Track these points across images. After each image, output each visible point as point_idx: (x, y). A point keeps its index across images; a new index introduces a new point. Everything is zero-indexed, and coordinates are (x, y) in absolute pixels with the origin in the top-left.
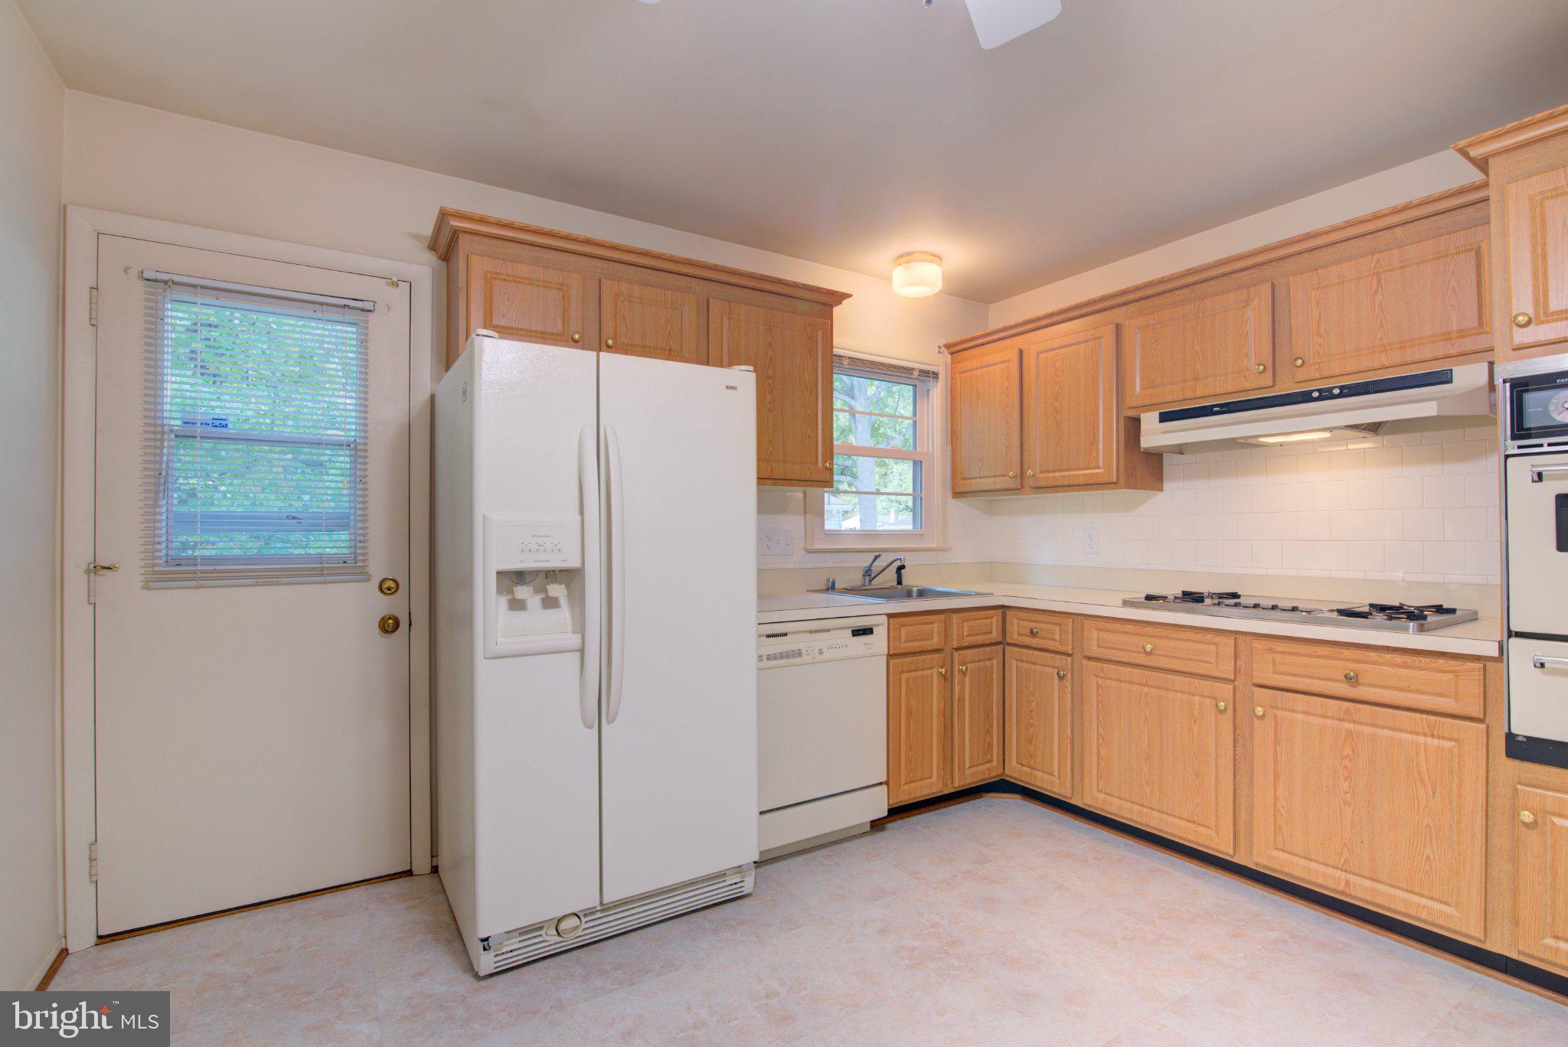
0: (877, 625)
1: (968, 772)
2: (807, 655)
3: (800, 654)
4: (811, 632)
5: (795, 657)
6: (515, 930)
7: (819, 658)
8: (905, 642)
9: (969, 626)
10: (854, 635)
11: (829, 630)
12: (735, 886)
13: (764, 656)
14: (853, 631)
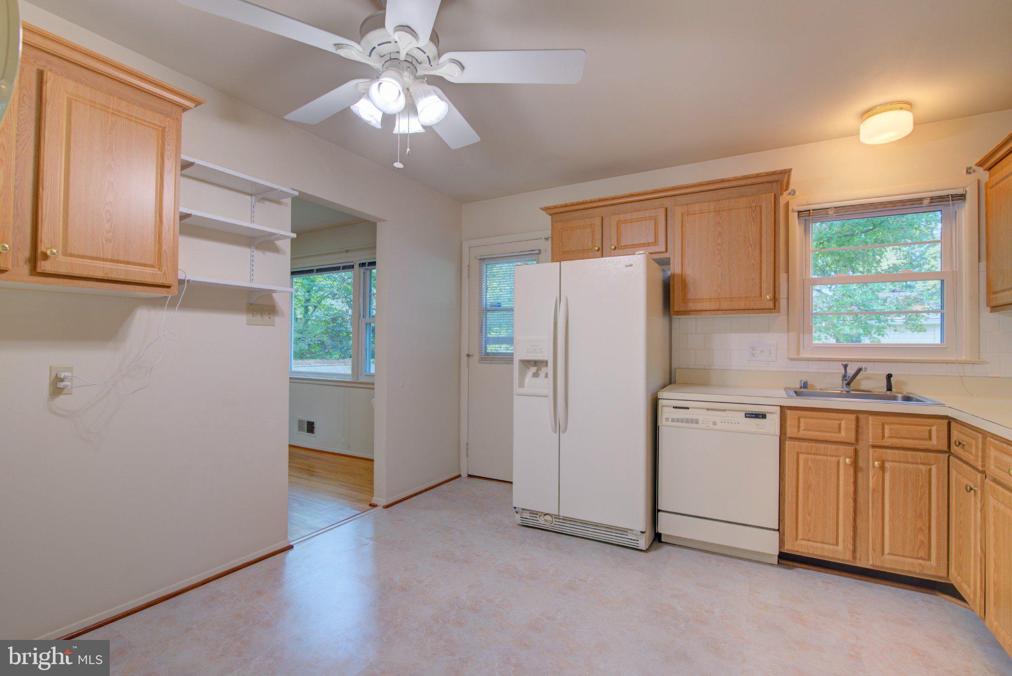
0: (771, 413)
1: (886, 557)
2: (702, 423)
3: (697, 422)
4: (708, 409)
5: (693, 423)
6: (528, 510)
7: (712, 427)
8: (804, 430)
9: (890, 429)
10: (746, 417)
11: (725, 410)
12: (633, 541)
13: (670, 419)
14: (746, 414)
